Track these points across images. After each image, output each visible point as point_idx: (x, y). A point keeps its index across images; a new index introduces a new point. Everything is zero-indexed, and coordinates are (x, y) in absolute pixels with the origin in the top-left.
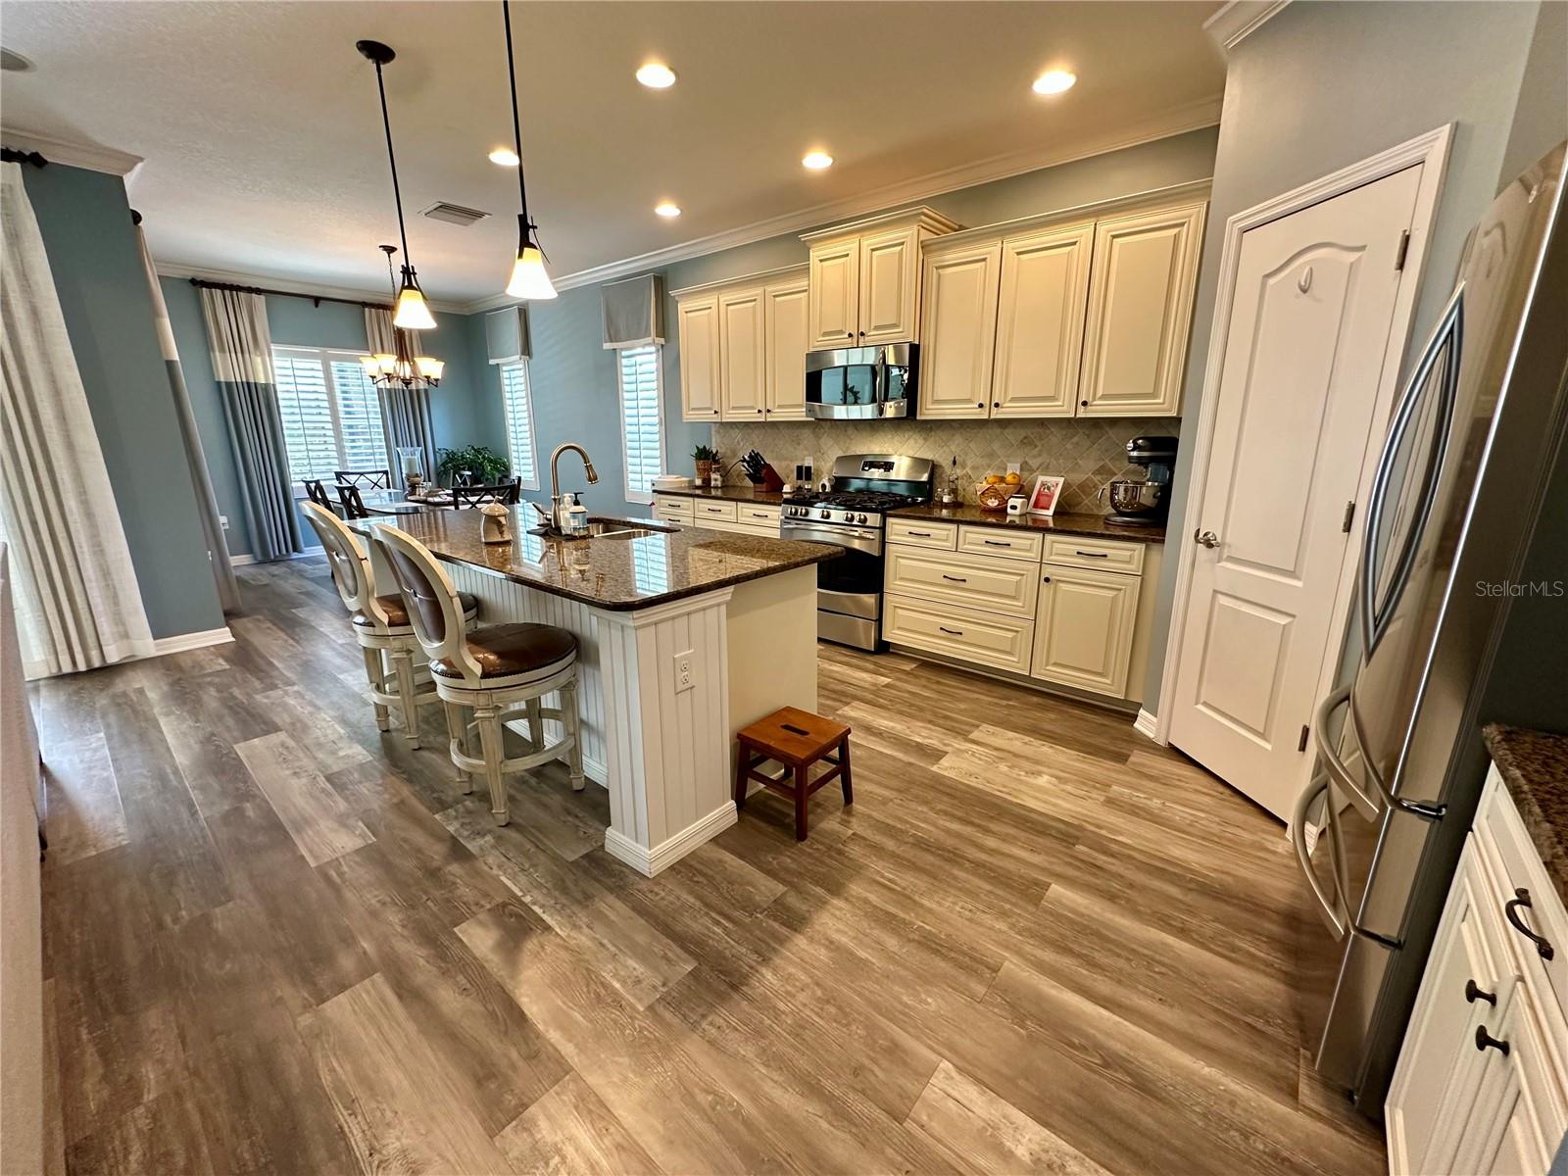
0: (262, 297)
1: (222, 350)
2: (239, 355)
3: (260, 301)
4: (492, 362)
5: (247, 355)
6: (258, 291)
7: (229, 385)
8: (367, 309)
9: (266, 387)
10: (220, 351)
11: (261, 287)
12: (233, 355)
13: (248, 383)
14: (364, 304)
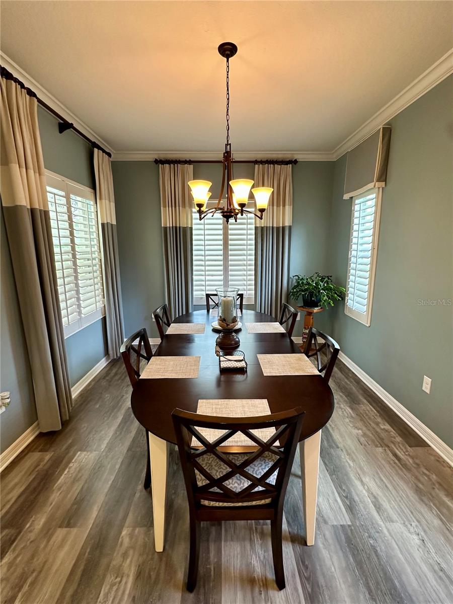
0: (192, 166)
1: (165, 206)
2: (173, 208)
3: (191, 168)
4: (346, 197)
5: (177, 208)
6: (189, 162)
7: (165, 228)
8: (256, 166)
9: (185, 229)
10: (163, 207)
11: (192, 160)
12: (170, 208)
13: (176, 227)
14: (256, 162)
